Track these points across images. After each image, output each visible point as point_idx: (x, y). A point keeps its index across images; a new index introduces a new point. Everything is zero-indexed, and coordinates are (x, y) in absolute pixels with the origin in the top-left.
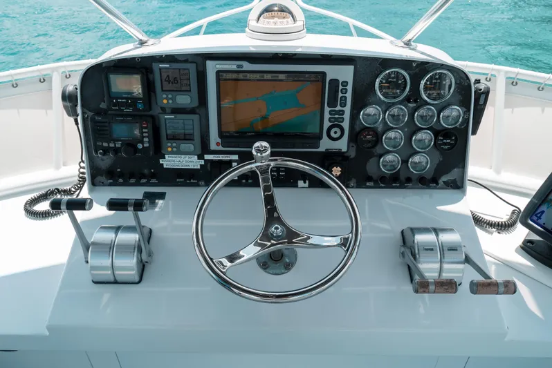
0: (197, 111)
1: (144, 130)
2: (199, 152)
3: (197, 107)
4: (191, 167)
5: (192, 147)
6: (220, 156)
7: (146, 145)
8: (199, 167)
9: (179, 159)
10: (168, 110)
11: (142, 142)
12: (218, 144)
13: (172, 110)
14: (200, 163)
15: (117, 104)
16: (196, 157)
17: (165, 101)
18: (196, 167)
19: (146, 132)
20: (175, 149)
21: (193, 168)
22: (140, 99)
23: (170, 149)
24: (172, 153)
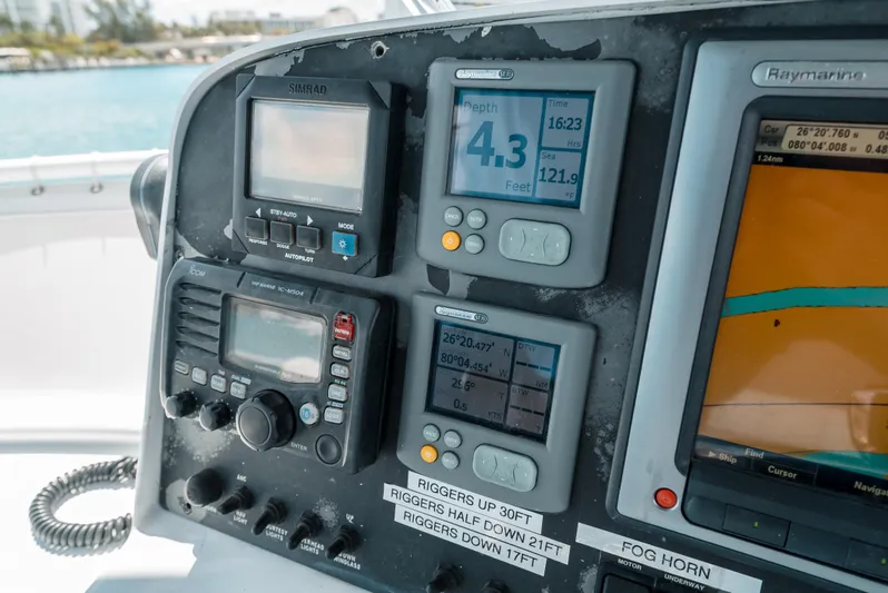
0: (591, 308)
1: (339, 352)
2: (558, 505)
3: (595, 291)
4: (503, 557)
5: (527, 472)
6: (660, 551)
7: (334, 416)
8: (539, 569)
9: (460, 506)
10: (458, 285)
11: (321, 401)
12: (662, 497)
13: (472, 287)
14: (551, 554)
15: (266, 225)
16: (537, 521)
17: (450, 241)
18: (526, 565)
19: (343, 362)
20: (449, 461)
21: (511, 561)
22: (348, 216)
23: (428, 455)
24: (435, 469)
